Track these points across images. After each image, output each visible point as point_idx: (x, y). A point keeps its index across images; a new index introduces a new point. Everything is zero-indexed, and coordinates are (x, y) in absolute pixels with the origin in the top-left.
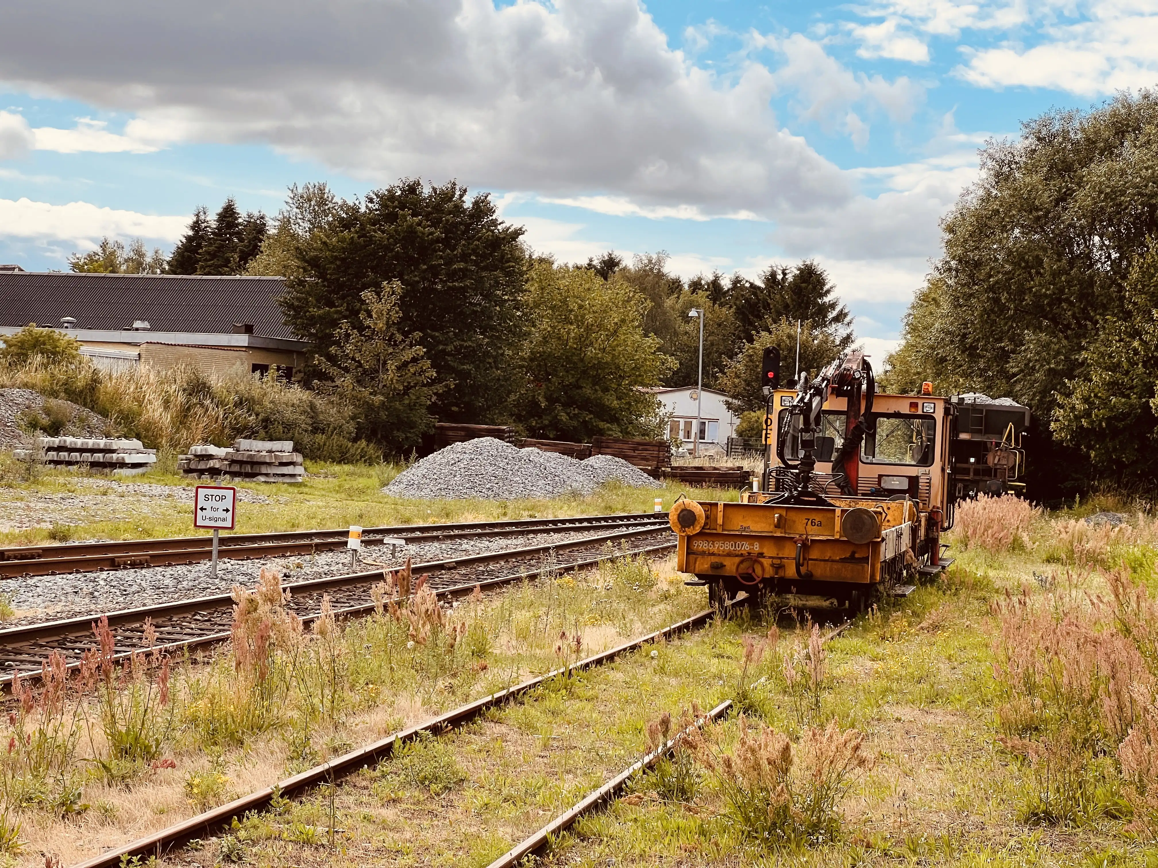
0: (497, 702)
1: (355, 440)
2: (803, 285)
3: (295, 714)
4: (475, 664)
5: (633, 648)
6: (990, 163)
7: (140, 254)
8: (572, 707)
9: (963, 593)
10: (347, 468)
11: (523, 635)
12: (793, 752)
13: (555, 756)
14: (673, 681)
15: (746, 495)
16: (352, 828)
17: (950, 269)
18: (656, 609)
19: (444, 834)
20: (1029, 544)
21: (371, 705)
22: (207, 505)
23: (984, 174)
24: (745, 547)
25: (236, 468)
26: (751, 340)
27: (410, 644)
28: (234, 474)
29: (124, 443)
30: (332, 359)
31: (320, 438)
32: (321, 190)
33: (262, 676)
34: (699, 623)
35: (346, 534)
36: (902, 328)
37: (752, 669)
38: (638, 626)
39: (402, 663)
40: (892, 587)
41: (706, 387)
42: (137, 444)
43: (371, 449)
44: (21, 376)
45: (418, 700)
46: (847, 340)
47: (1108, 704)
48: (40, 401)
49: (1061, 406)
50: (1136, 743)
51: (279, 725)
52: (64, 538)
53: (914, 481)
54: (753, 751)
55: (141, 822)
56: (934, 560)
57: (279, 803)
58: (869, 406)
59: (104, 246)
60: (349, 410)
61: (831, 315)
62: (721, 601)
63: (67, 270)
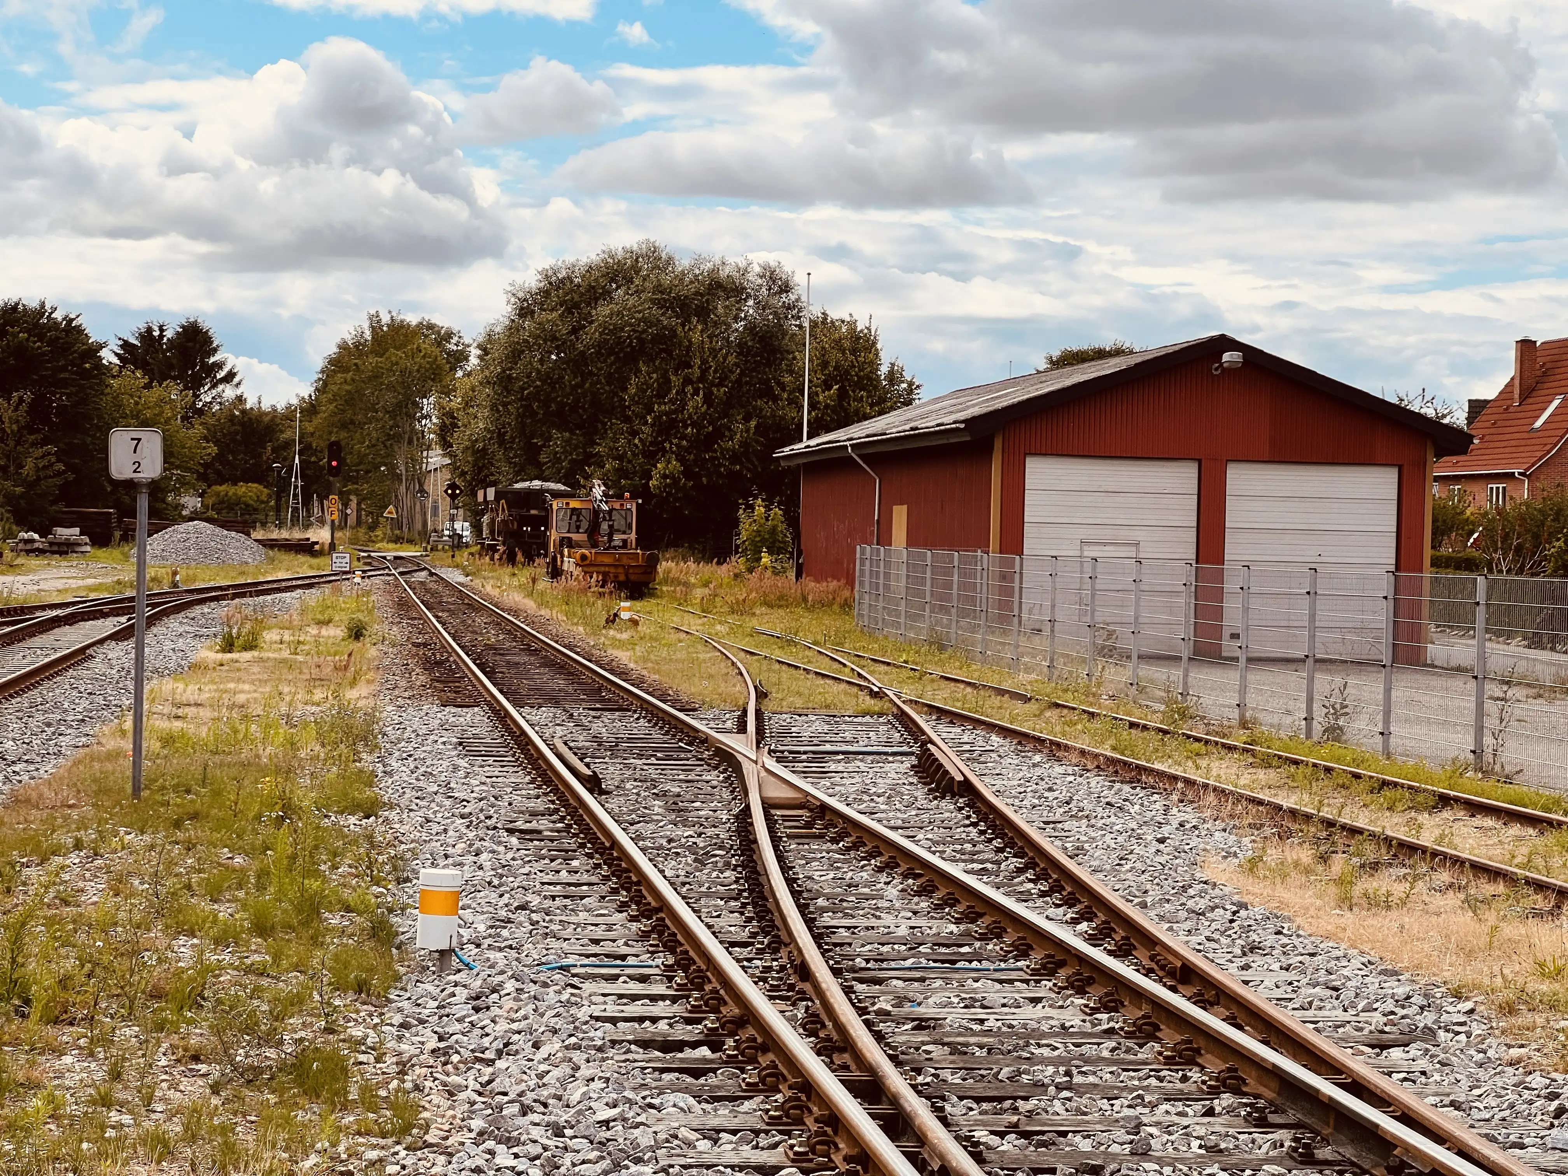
2: (190, 344)
24: (603, 569)
25: (55, 548)
61: (221, 374)
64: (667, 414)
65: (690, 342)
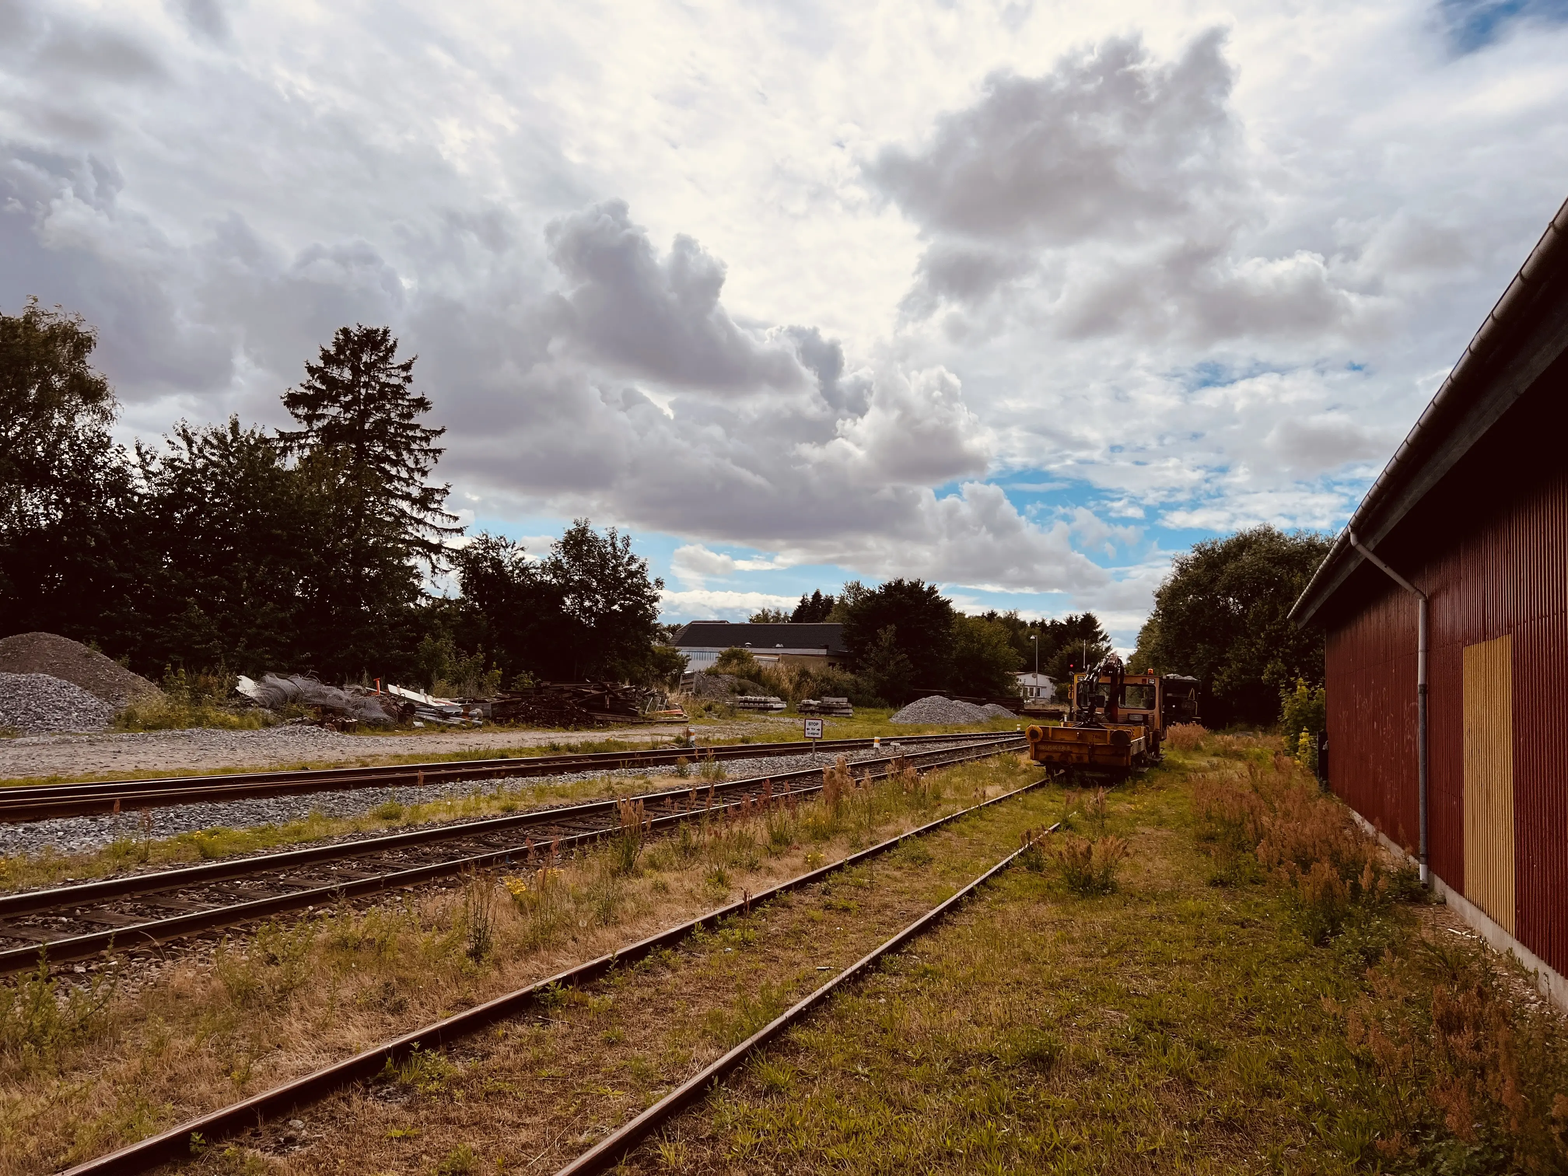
0: (947, 822)
1: (876, 697)
2: (1086, 623)
3: (853, 826)
4: (934, 803)
5: (1010, 796)
6: (1177, 564)
7: (778, 613)
8: (981, 824)
9: (1173, 770)
10: (872, 710)
11: (957, 789)
12: (1093, 849)
13: (976, 848)
14: (1031, 813)
15: (1062, 723)
16: (881, 880)
17: (1159, 615)
18: (1020, 778)
19: (924, 885)
20: (1204, 748)
21: (887, 822)
22: (810, 727)
23: (1174, 569)
24: (1063, 748)
25: (822, 710)
26: (1061, 650)
27: (904, 793)
28: (821, 713)
29: (772, 699)
30: (865, 660)
31: (860, 696)
32: (858, 584)
33: (837, 808)
34: (1041, 785)
35: (873, 741)
36: (1135, 642)
37: (1069, 808)
38: (1012, 785)
39: (901, 802)
40: (1137, 768)
41: (1040, 672)
42: (778, 699)
43: (883, 701)
44: (728, 669)
45: (909, 820)
46: (1108, 649)
47: (1250, 826)
48: (736, 681)
49: (1217, 680)
50: (1265, 846)
51: (846, 831)
52: (747, 742)
53: (1145, 717)
54: (1073, 848)
55: (784, 875)
56: (1158, 755)
57: (847, 868)
58: (1122, 680)
59: (763, 611)
60: (872, 684)
61: (1100, 637)
62: (1052, 775)
63: (747, 622)
64: (1275, 631)
65: (1293, 584)
